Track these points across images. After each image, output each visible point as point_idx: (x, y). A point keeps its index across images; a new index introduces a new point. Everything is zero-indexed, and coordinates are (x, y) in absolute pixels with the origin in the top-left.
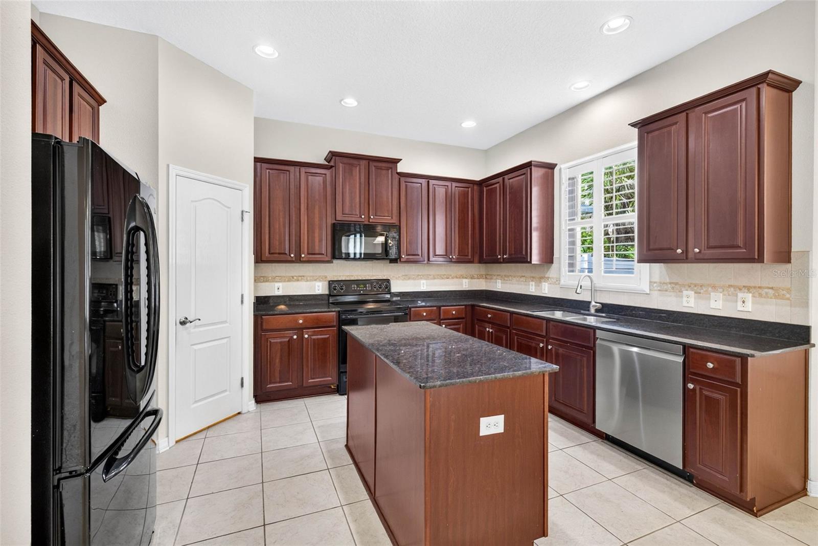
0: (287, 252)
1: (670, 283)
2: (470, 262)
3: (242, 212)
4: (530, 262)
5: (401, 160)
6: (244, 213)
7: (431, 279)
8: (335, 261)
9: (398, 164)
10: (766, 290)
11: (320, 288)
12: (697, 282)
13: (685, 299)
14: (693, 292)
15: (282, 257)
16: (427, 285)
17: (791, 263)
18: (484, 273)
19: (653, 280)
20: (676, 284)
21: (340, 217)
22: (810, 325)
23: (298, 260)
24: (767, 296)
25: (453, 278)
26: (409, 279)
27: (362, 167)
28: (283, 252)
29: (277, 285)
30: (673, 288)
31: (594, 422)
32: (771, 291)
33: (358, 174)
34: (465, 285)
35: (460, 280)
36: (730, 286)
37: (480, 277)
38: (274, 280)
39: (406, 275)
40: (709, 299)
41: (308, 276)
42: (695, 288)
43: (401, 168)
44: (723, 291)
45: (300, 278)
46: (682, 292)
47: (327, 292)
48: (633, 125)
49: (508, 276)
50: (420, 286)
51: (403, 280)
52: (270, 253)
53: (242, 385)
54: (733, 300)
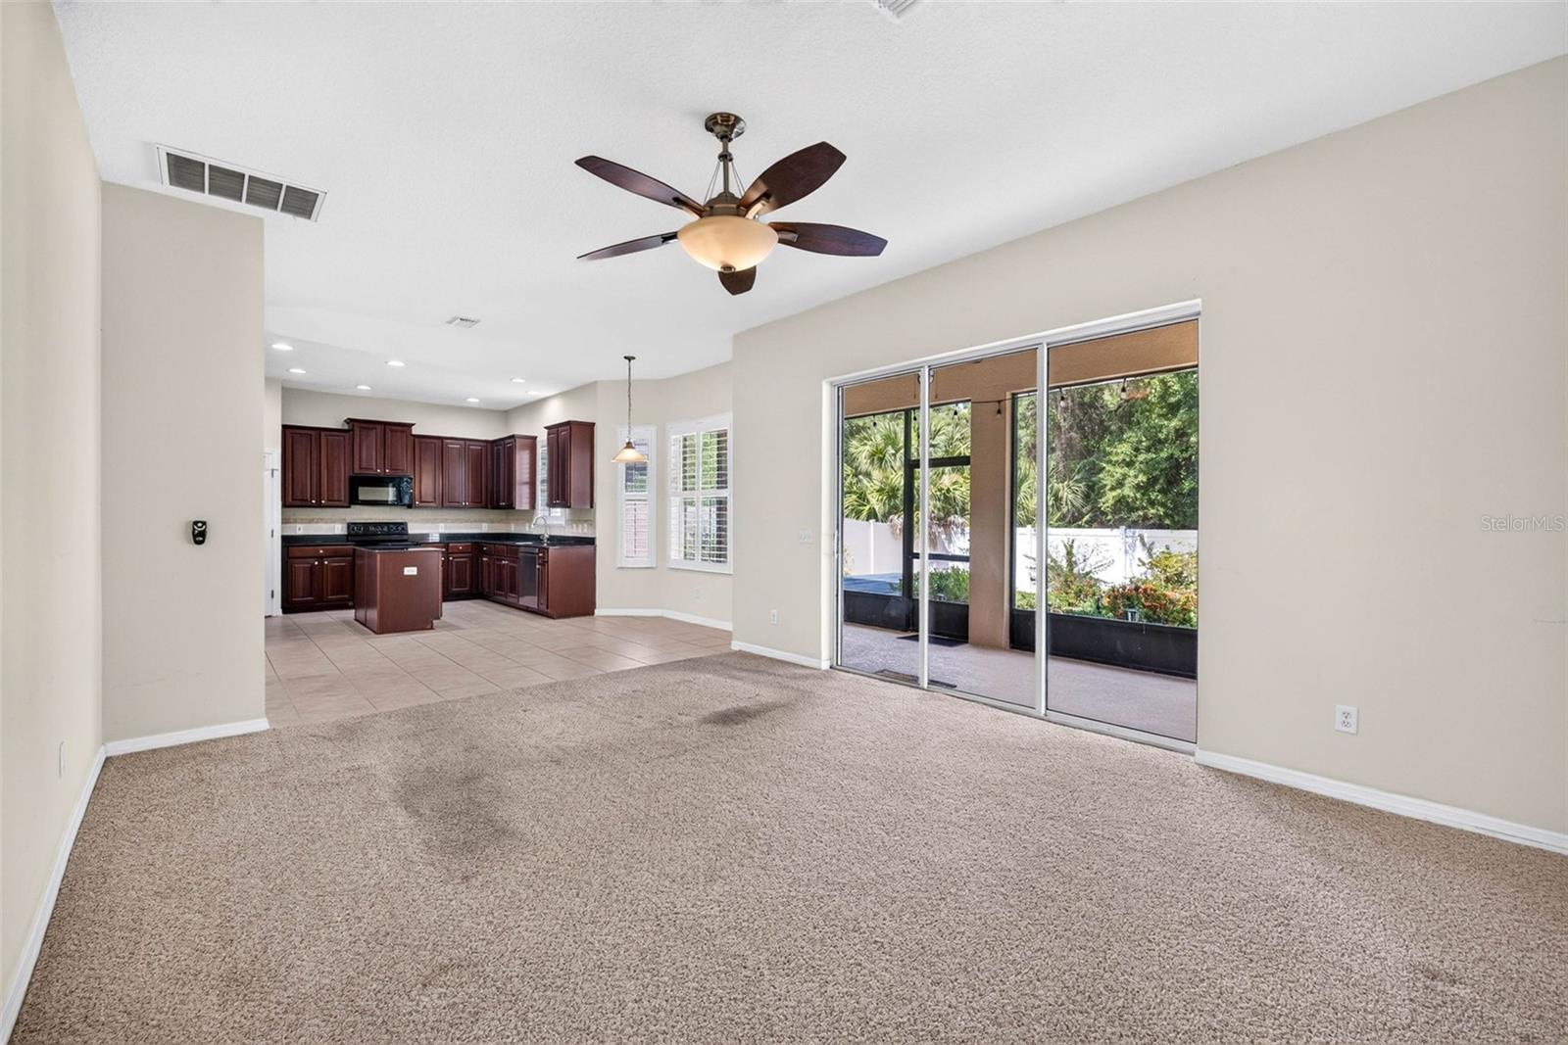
0: (309, 499)
1: (569, 520)
2: (486, 507)
3: (273, 470)
4: (517, 509)
5: (415, 424)
7: (450, 523)
8: (353, 507)
9: (413, 427)
11: (339, 529)
15: (304, 503)
16: (445, 528)
17: (594, 508)
18: (504, 518)
20: (572, 520)
21: (357, 471)
23: (319, 506)
25: (472, 522)
26: (428, 522)
27: (379, 431)
28: (305, 499)
29: (298, 526)
30: (571, 523)
31: (519, 602)
32: (590, 522)
33: (373, 438)
34: (485, 528)
35: (480, 524)
37: (500, 521)
38: (298, 522)
39: (425, 520)
40: (578, 528)
41: (328, 519)
43: (415, 431)
45: (322, 521)
47: (346, 533)
48: (547, 428)
49: (517, 520)
51: (421, 523)
52: (293, 499)
53: (272, 596)
54: (583, 528)
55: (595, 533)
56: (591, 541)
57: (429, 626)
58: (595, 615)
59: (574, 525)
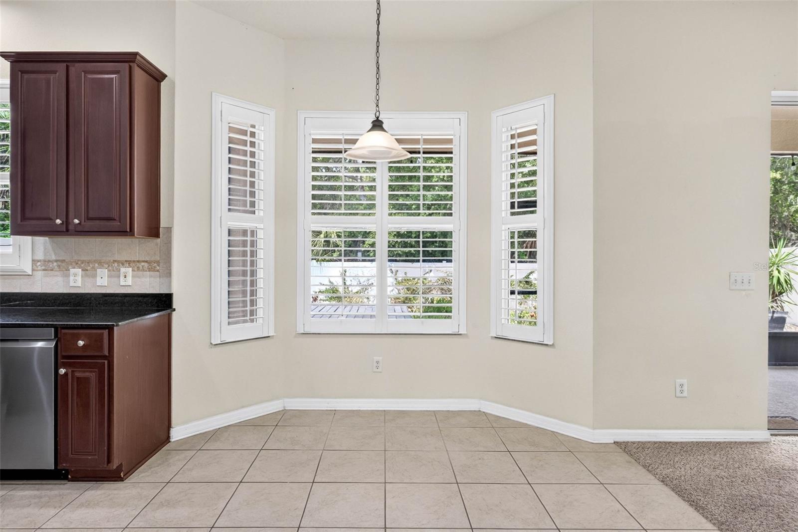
1: (56, 261)
10: (143, 264)
12: (85, 259)
13: (72, 278)
14: (80, 270)
17: (159, 237)
19: (37, 257)
20: (63, 261)
22: (172, 292)
24: (143, 270)
30: (59, 266)
32: (146, 265)
36: (115, 261)
40: (95, 276)
42: (82, 265)
44: (108, 267)
46: (69, 270)
54: (115, 274)
56: (164, 302)
58: (172, 440)
59: (72, 271)
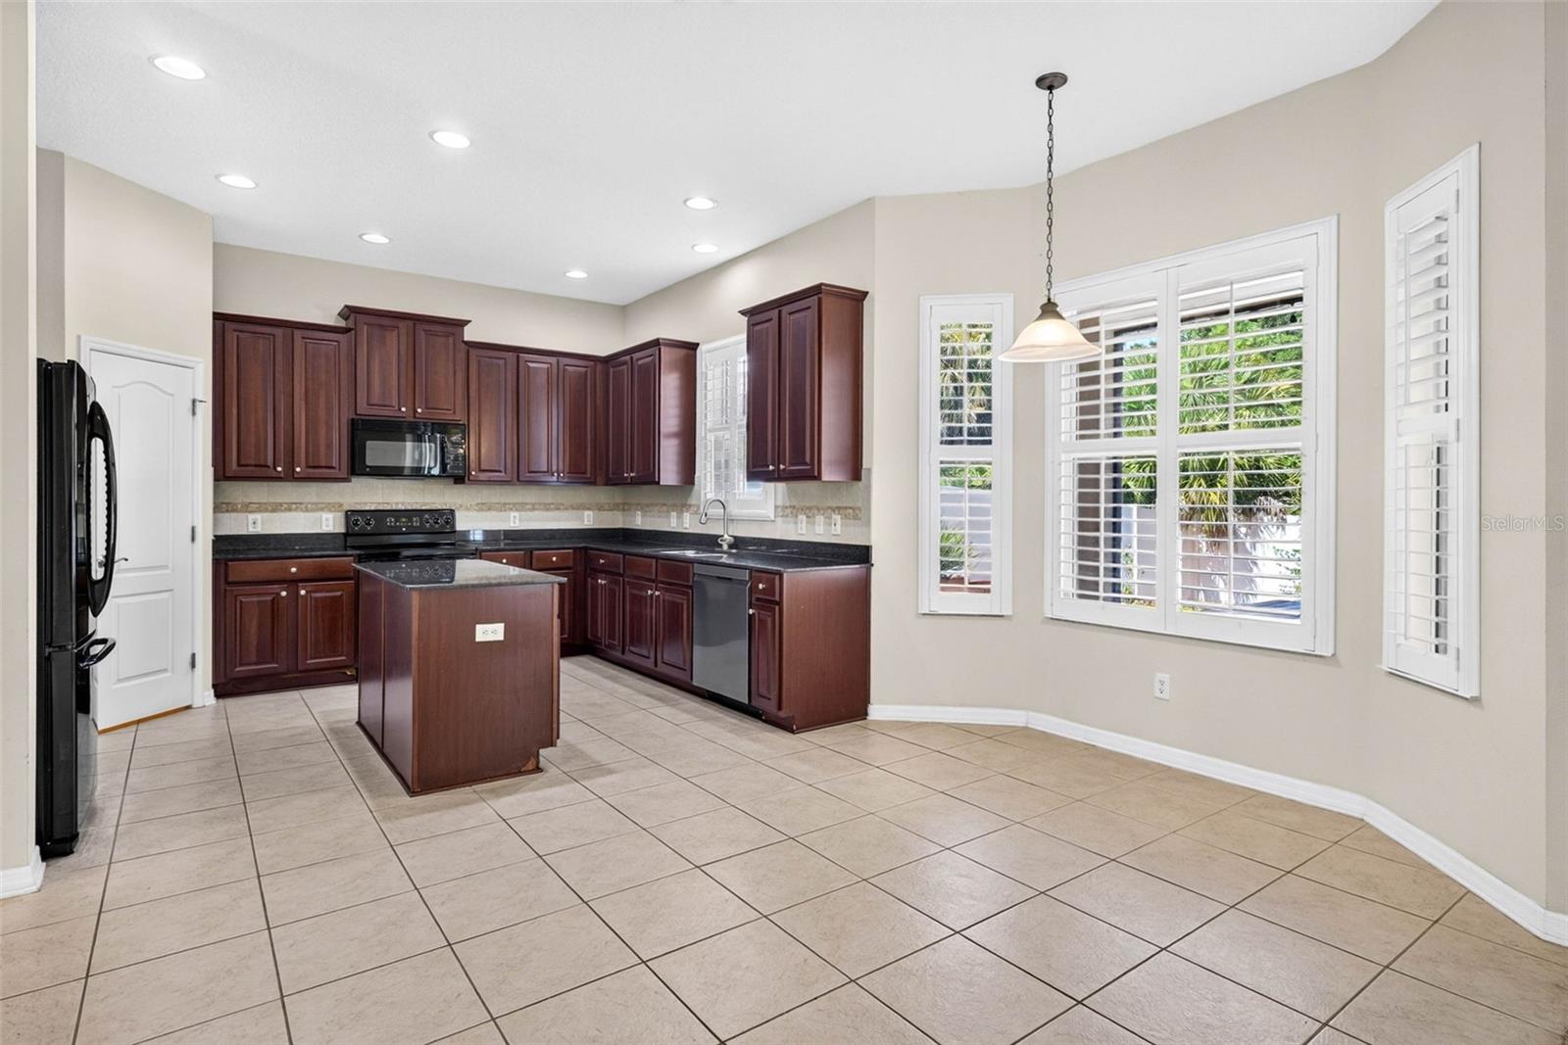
0: (270, 462)
1: (791, 507)
2: (592, 482)
3: (194, 401)
4: (658, 483)
5: (470, 321)
6: (198, 403)
7: (529, 510)
8: (354, 479)
9: (466, 329)
10: (848, 511)
11: (330, 523)
12: (808, 505)
13: (799, 525)
14: (804, 517)
15: (258, 472)
16: (520, 520)
17: (860, 480)
18: (620, 501)
19: (778, 504)
20: (794, 507)
21: (363, 409)
22: (871, 545)
23: (291, 477)
24: (848, 518)
25: (566, 509)
26: (489, 509)
27: (403, 331)
28: (262, 463)
29: (252, 517)
30: (792, 513)
31: (692, 679)
32: (851, 511)
33: (394, 343)
34: (588, 520)
35: (580, 512)
36: (828, 508)
37: (615, 507)
38: (247, 508)
39: (483, 504)
40: (814, 523)
41: (309, 503)
42: (805, 512)
43: (470, 334)
44: (824, 514)
45: (294, 506)
46: (797, 517)
47: (342, 530)
48: (743, 313)
49: (647, 505)
50: (509, 521)
51: (478, 511)
52: (239, 465)
53: (193, 665)
54: (829, 523)
55: (869, 538)
56: (861, 555)
57: (530, 766)
58: (869, 718)
59: (800, 517)
